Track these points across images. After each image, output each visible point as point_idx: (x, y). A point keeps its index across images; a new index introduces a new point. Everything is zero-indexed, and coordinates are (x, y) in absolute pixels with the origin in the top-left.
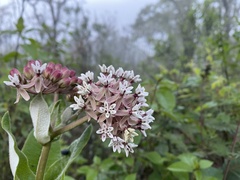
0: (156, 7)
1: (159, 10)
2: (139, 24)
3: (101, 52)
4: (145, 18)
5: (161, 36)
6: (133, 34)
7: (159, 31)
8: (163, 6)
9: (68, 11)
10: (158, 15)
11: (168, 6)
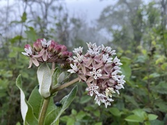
0: (114, 7)
1: (116, 9)
2: (102, 19)
3: (76, 38)
4: (107, 15)
5: (117, 28)
6: (98, 26)
7: (116, 24)
8: (120, 6)
9: (54, 9)
10: (115, 13)
11: (123, 7)
